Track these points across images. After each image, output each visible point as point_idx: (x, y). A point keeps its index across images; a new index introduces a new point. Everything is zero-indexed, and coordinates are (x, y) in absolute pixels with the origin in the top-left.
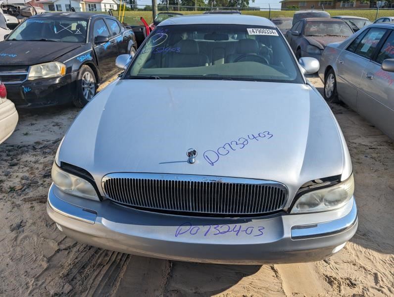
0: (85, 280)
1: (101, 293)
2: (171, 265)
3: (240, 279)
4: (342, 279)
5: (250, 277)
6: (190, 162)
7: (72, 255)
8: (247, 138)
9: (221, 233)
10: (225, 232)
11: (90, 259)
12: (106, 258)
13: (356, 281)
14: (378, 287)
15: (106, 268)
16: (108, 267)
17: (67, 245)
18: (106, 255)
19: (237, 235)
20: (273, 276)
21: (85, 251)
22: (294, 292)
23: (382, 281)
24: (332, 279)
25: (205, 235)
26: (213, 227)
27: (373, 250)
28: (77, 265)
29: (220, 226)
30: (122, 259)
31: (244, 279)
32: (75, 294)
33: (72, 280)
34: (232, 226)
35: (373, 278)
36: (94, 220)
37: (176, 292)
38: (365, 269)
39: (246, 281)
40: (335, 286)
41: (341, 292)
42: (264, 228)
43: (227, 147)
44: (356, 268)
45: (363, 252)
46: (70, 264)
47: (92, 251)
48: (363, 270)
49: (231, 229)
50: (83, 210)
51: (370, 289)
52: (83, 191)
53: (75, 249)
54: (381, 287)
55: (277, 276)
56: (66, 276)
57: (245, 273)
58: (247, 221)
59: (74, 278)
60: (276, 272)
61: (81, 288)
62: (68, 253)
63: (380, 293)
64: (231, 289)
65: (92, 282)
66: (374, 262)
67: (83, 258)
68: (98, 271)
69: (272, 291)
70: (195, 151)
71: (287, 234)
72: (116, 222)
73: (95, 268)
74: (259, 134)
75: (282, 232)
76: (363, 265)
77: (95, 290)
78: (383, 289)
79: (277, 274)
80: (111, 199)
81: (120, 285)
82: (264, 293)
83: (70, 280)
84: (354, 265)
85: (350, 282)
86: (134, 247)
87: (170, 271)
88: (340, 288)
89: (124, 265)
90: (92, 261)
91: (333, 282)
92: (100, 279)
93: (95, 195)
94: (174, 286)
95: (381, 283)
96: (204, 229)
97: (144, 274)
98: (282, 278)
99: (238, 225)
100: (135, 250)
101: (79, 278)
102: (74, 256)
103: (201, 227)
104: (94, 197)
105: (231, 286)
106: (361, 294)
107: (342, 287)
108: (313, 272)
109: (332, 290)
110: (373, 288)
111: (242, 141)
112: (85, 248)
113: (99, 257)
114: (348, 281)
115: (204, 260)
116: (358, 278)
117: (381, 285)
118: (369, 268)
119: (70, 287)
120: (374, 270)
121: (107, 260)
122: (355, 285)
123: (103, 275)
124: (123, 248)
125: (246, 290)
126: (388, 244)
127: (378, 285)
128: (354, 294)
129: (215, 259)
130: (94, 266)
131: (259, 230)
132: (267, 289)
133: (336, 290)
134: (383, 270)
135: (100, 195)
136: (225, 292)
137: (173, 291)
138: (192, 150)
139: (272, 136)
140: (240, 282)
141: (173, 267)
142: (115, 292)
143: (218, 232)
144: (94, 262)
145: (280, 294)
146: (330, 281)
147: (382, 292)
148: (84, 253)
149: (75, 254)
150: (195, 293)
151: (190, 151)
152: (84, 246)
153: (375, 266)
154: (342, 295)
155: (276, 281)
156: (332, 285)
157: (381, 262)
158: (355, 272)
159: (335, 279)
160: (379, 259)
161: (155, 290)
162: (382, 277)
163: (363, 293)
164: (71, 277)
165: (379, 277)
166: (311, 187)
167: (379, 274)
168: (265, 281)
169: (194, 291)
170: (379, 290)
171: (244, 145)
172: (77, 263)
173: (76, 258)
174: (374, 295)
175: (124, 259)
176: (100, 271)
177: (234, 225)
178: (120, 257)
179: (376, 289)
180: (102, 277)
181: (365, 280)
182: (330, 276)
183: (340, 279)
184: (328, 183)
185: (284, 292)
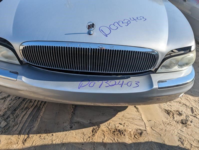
0: (16, 118)
1: (27, 126)
2: (74, 107)
3: (117, 114)
4: (174, 111)
5: (122, 112)
6: (90, 34)
7: (7, 103)
8: (129, 20)
9: (110, 86)
10: (113, 85)
11: (19, 104)
12: (30, 104)
13: (182, 112)
14: (194, 115)
15: (31, 110)
16: (32, 109)
17: (3, 96)
18: (31, 102)
19: (121, 87)
20: (136, 111)
21: (16, 100)
22: (148, 120)
23: (196, 111)
24: (169, 112)
25: (100, 87)
26: (104, 82)
27: (189, 95)
28: (10, 109)
29: (109, 81)
30: (42, 104)
31: (119, 113)
32: (9, 127)
33: (7, 118)
34: (117, 81)
35: (190, 110)
36: (16, 78)
37: (78, 123)
38: (186, 105)
39: (120, 114)
40: (171, 115)
41: (175, 118)
42: (139, 82)
43: (116, 24)
44: (181, 105)
45: (184, 96)
46: (6, 108)
47: (21, 100)
48: (185, 106)
49: (117, 83)
50: (10, 72)
51: (190, 116)
52: (7, 57)
53: (9, 99)
54: (195, 115)
55: (138, 111)
56: (3, 116)
57: (119, 110)
58: (127, 78)
59: (9, 117)
60: (137, 108)
61: (13, 124)
62: (4, 101)
63: (195, 118)
64: (111, 119)
65: (21, 119)
66: (190, 101)
67: (15, 104)
68: (25, 112)
69: (136, 119)
70: (93, 24)
71: (156, 86)
72: (34, 79)
73: (23, 110)
74: (137, 18)
75: (152, 85)
76: (184, 103)
77: (23, 124)
78: (197, 116)
79: (138, 110)
80: (29, 62)
81: (40, 120)
82: (131, 121)
83: (5, 118)
84: (180, 103)
85: (179, 112)
86: (49, 96)
87: (73, 110)
88: (173, 116)
89: (42, 107)
90: (21, 105)
91: (170, 113)
92: (27, 117)
93: (16, 60)
94: (76, 119)
95: (195, 112)
96: (98, 83)
97: (57, 113)
98: (141, 112)
99: (122, 80)
100: (49, 99)
101: (11, 117)
102: (8, 103)
103: (96, 82)
104: (15, 61)
105: (111, 118)
106: (185, 119)
107: (175, 116)
108: (158, 108)
109: (169, 117)
110: (191, 115)
111: (126, 21)
112: (16, 98)
113: (26, 103)
114: (178, 112)
115: (95, 103)
116: (183, 110)
117: (195, 114)
118: (188, 105)
119: (6, 123)
120: (190, 105)
121: (31, 105)
122: (182, 114)
123: (28, 115)
124: (41, 97)
125: (120, 120)
126: (196, 91)
127: (194, 114)
128: (182, 120)
129: (102, 103)
130: (22, 109)
131: (136, 83)
132: (133, 119)
133: (172, 118)
134: (195, 106)
135: (20, 59)
136: (108, 122)
137: (76, 122)
138: (91, 23)
139: (146, 19)
140: (117, 115)
141: (75, 108)
142: (37, 125)
143: (109, 85)
144: (22, 106)
145: (141, 121)
146: (168, 112)
147: (196, 118)
148: (15, 101)
149: (9, 102)
150: (90, 123)
151: (89, 24)
152: (15, 97)
153: (191, 103)
154: (175, 120)
155: (138, 114)
156: (169, 115)
157: (194, 101)
158: (181, 107)
159: (171, 111)
160: (193, 99)
161: (64, 123)
162: (195, 110)
163: (186, 118)
164: (6, 117)
165: (194, 109)
166: (172, 54)
167: (193, 108)
168: (131, 114)
169: (89, 122)
170: (194, 117)
171: (128, 24)
172: (10, 107)
173: (10, 104)
174: (192, 119)
175: (43, 104)
176: (27, 112)
177: (119, 80)
178: (40, 103)
179: (193, 116)
180: (28, 116)
181: (186, 111)
182: (168, 110)
183: (173, 112)
184: (182, 52)
185: (142, 120)
